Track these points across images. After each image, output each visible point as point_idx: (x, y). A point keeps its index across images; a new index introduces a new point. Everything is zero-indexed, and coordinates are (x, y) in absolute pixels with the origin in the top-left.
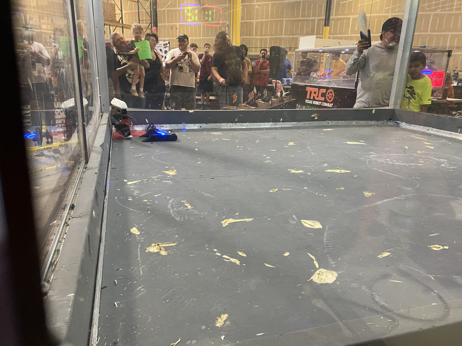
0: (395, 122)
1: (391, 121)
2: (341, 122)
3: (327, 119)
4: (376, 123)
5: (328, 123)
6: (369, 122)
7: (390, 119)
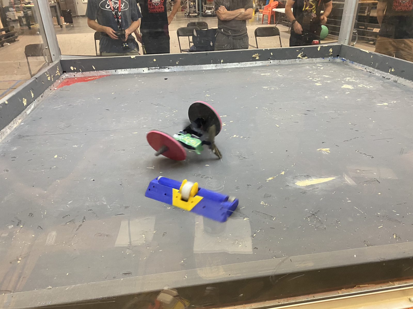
0: (341, 58)
1: (339, 57)
2: (284, 61)
3: (269, 59)
4: (322, 60)
5: (270, 62)
6: (314, 59)
7: (338, 56)
